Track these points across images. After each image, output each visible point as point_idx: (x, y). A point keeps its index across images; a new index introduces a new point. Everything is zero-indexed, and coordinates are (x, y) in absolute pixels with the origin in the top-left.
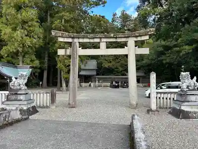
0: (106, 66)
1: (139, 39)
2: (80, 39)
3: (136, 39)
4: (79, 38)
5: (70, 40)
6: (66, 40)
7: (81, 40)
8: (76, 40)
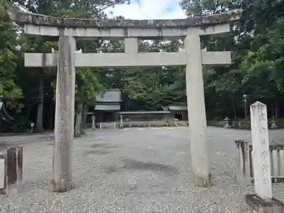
0: (135, 97)
1: (210, 31)
2: (77, 30)
3: (202, 32)
4: (75, 28)
5: (54, 32)
6: (44, 32)
7: (80, 33)
8: (68, 32)
